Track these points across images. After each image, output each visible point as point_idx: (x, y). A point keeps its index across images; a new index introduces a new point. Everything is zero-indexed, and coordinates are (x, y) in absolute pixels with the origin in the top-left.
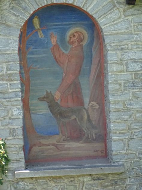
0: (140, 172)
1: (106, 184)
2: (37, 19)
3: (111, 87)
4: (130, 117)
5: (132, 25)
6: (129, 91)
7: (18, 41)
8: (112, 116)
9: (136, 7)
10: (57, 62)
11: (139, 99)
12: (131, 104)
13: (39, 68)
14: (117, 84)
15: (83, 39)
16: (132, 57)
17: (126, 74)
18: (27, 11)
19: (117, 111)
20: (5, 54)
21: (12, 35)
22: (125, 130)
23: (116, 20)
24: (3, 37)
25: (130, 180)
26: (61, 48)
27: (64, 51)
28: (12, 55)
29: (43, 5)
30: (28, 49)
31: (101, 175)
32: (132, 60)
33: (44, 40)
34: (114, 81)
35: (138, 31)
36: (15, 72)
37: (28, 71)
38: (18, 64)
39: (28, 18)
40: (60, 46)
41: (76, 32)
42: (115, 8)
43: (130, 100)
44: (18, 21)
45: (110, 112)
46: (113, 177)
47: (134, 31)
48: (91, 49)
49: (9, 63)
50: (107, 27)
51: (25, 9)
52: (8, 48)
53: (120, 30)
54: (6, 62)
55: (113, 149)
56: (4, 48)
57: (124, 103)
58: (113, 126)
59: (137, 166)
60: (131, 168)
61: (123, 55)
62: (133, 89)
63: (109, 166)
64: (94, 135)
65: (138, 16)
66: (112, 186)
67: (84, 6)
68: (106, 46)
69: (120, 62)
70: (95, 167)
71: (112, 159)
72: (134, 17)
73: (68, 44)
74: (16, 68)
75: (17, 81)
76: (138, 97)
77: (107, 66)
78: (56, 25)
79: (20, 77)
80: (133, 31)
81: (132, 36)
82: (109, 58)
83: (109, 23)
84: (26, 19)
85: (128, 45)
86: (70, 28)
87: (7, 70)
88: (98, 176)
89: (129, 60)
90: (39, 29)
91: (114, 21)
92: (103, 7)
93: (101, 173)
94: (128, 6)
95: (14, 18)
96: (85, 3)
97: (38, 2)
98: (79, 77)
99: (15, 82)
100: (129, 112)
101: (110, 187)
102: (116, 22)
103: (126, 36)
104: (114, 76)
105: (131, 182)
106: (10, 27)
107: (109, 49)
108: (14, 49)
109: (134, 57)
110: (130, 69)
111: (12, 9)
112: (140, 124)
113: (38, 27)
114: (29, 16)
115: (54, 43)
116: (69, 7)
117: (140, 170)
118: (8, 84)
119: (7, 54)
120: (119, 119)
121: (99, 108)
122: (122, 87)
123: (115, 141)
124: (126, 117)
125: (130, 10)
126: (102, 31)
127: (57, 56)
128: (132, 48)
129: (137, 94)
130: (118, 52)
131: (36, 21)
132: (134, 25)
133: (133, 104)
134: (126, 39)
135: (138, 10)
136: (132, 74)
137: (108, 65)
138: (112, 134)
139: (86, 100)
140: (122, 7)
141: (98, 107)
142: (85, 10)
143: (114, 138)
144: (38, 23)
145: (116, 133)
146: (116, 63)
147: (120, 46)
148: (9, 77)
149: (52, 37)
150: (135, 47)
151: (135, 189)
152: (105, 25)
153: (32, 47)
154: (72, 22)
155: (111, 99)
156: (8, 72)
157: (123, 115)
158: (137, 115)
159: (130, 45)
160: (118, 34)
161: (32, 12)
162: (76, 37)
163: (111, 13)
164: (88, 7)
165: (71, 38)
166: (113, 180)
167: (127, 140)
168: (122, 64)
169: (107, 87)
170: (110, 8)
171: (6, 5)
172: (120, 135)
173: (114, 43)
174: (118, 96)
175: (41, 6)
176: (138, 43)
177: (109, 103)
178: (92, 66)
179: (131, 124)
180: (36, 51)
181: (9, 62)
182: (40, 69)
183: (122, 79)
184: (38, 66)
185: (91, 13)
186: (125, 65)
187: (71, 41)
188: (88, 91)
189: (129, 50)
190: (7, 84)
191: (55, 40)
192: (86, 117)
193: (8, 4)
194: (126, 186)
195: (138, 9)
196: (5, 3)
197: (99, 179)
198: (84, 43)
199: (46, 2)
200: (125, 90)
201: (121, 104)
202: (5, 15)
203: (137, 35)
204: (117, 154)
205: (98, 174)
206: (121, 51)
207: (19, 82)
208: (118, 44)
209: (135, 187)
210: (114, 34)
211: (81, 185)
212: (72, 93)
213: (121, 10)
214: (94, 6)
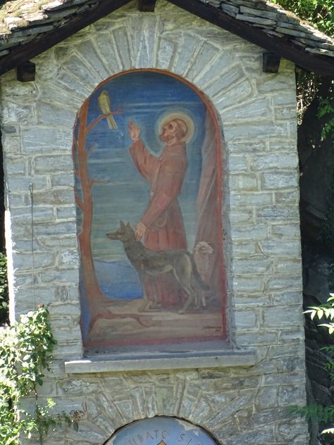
0: (284, 365)
1: (225, 385)
2: (105, 96)
3: (233, 216)
4: (268, 268)
5: (272, 108)
6: (266, 223)
7: (72, 134)
8: (236, 267)
9: (279, 76)
10: (140, 171)
11: (283, 238)
12: (269, 247)
13: (109, 182)
14: (244, 211)
15: (186, 132)
16: (271, 165)
17: (261, 194)
18: (88, 83)
19: (245, 258)
20: (50, 157)
21: (62, 124)
22: (259, 291)
23: (244, 100)
24: (46, 127)
25: (266, 379)
26: (147, 147)
27: (152, 153)
28: (61, 159)
29: (116, 72)
30: (89, 148)
31: (216, 369)
32: (273, 170)
33: (118, 133)
34: (240, 206)
35: (282, 119)
36: (66, 188)
37: (90, 187)
38: (73, 175)
39: (90, 94)
40: (146, 144)
41: (174, 120)
42: (244, 79)
43: (267, 239)
44: (73, 100)
45: (232, 260)
46: (236, 373)
47: (276, 119)
48: (200, 150)
49: (57, 173)
50: (228, 111)
51: (84, 79)
52: (54, 146)
53: (251, 116)
54: (51, 171)
55: (237, 324)
56: (48, 147)
57: (257, 245)
58: (237, 284)
59: (278, 355)
60: (268, 358)
61: (255, 161)
62: (273, 220)
63: (229, 354)
64: (203, 300)
65: (283, 92)
66: (234, 389)
67: (187, 74)
68: (225, 144)
69: (250, 173)
70: (205, 355)
71: (235, 342)
72: (275, 94)
73: (159, 141)
74: (68, 182)
75: (70, 203)
76: (282, 235)
77: (228, 179)
78: (139, 107)
79: (76, 198)
80: (273, 119)
81: (272, 127)
82: (231, 166)
83: (231, 105)
84: (87, 96)
85: (264, 143)
86: (162, 112)
87: (53, 185)
88: (211, 371)
89: (266, 169)
90: (109, 114)
91: (240, 102)
92: (222, 76)
93: (216, 365)
94: (265, 76)
95: (65, 94)
96: (190, 70)
97: (107, 67)
98: (179, 198)
99: (67, 206)
100: (265, 261)
101: (232, 391)
102: (243, 103)
103: (262, 128)
104: (239, 197)
105: (268, 383)
106: (58, 109)
107: (232, 150)
108: (64, 148)
109: (275, 165)
110: (268, 184)
111: (61, 79)
112: (284, 282)
113: (108, 110)
114: (92, 90)
115: (135, 139)
116: (163, 75)
117: (284, 361)
118: (55, 209)
119: (53, 156)
120: (248, 272)
121: (214, 253)
122: (254, 216)
123: (240, 310)
124: (261, 269)
125: (269, 82)
126: (220, 119)
127: (141, 161)
128: (271, 149)
129: (279, 229)
130: (247, 155)
131: (104, 99)
132: (275, 109)
133: (273, 246)
134: (262, 134)
135: (283, 83)
136: (271, 194)
137: (230, 177)
138: (235, 299)
139: (191, 238)
140: (256, 77)
141: (210, 251)
142: (190, 81)
143: (239, 305)
144: (107, 104)
145: (242, 296)
146: (244, 175)
147: (251, 145)
148: (57, 197)
149: (131, 129)
150: (277, 147)
151: (275, 394)
152: (225, 107)
153: (97, 145)
154: (167, 103)
155: (235, 237)
156: (55, 188)
157: (256, 265)
158: (279, 266)
159: (268, 143)
160: (247, 123)
161: (97, 84)
162: (174, 129)
163: (235, 87)
164: (196, 76)
165: (164, 130)
166: (237, 378)
167: (261, 309)
168: (254, 177)
169: (226, 216)
170: (234, 79)
171: (51, 71)
172: (249, 300)
173: (239, 139)
174: (246, 231)
175: (112, 74)
176: (284, 140)
177: (231, 244)
178: (202, 180)
179: (268, 281)
180: (104, 152)
181: (56, 170)
182: (110, 184)
183: (253, 202)
184: (107, 179)
185: (201, 87)
186: (259, 178)
187: (166, 135)
188: (194, 223)
189: (267, 152)
190: (52, 209)
191: (137, 133)
192: (189, 269)
193: (56, 70)
194: (259, 390)
195: (283, 80)
196: (50, 69)
197: (211, 376)
198: (188, 140)
199: (121, 67)
200: (258, 222)
201: (252, 246)
202: (49, 89)
203: (281, 125)
204: (244, 334)
205: (210, 368)
206: (252, 154)
207: (73, 205)
208: (247, 141)
209: (275, 391)
210: (241, 124)
211: (180, 386)
212: (166, 226)
213: (254, 81)
214: (205, 74)
